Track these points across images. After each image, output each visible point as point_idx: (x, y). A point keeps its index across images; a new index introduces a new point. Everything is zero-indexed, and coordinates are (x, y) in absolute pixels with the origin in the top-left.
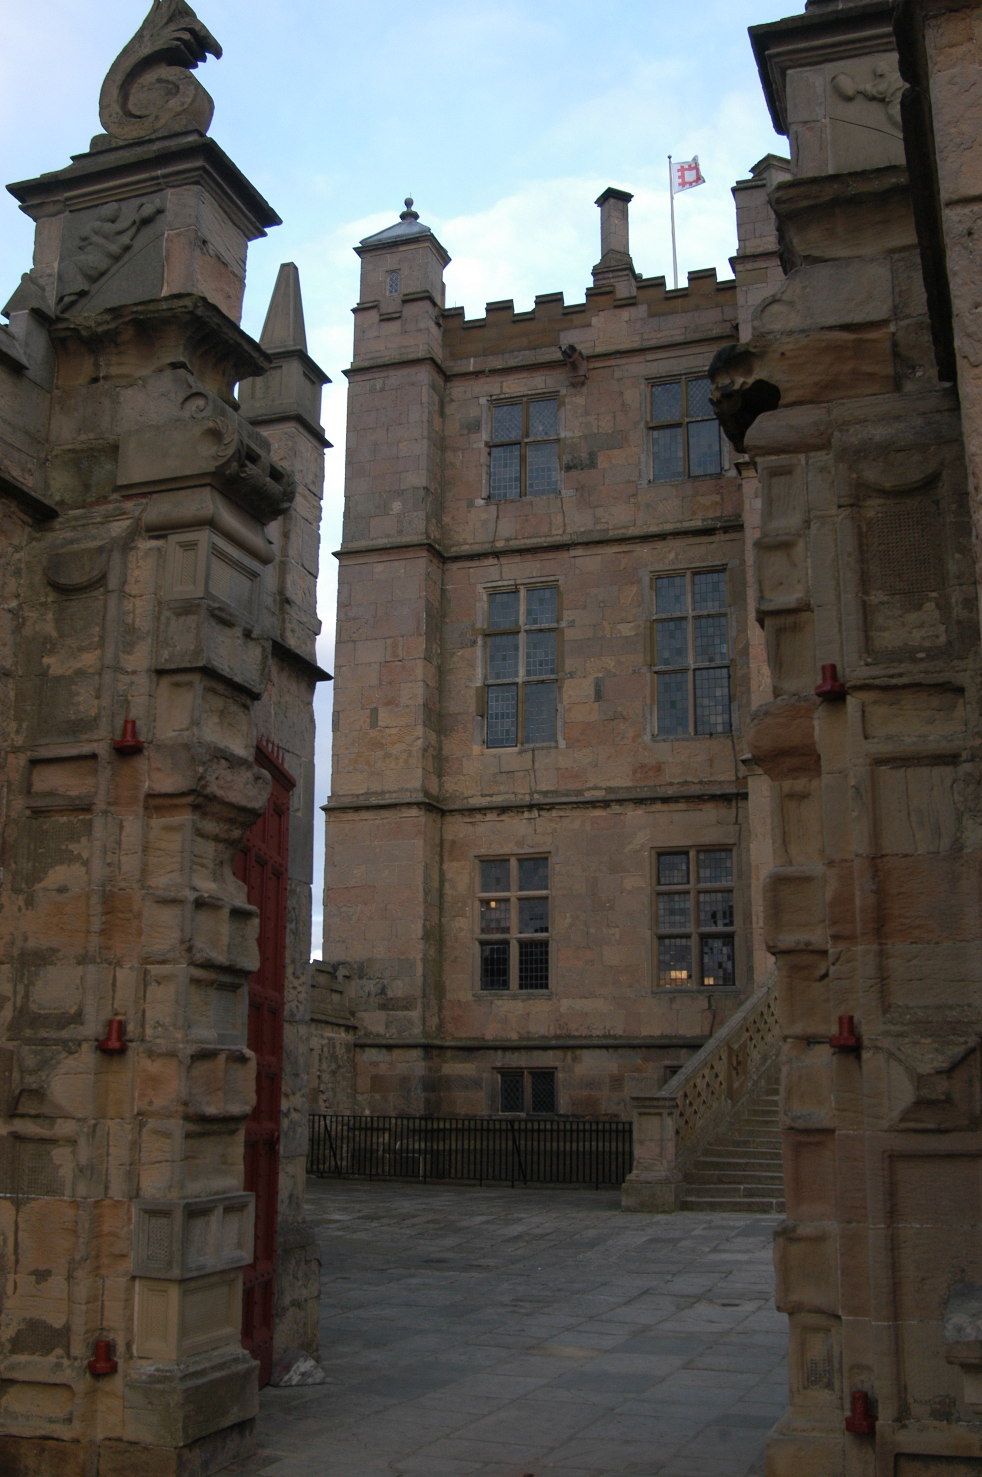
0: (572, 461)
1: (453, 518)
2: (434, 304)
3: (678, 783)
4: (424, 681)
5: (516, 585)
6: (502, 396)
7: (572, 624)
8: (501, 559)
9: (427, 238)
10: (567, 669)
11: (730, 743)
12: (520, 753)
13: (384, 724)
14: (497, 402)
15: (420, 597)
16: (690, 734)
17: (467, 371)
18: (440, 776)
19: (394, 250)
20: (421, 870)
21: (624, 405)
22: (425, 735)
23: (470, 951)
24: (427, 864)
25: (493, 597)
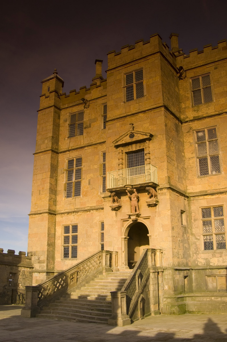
0: (86, 127)
2: (57, 93)
4: (50, 183)
5: (73, 158)
6: (72, 113)
8: (70, 152)
9: (55, 78)
10: (83, 178)
12: (72, 199)
13: (41, 194)
15: (49, 163)
17: (65, 107)
19: (49, 81)
20: (47, 229)
21: (97, 111)
22: (50, 196)
23: (61, 248)
24: (49, 227)
25: (69, 161)
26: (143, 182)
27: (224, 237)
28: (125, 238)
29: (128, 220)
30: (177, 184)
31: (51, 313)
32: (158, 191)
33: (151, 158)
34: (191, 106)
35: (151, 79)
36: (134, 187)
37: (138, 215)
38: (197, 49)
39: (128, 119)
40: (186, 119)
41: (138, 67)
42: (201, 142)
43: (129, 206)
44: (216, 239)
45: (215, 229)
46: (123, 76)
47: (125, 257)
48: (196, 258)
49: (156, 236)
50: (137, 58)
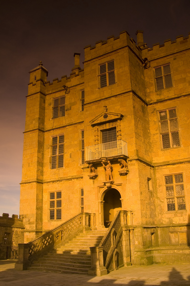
0: (67, 109)
1: (46, 123)
2: (43, 81)
4: (37, 157)
5: (57, 135)
6: (55, 98)
8: (54, 130)
9: (41, 68)
10: (65, 152)
12: (57, 170)
13: (31, 166)
15: (36, 140)
17: (49, 93)
19: (35, 71)
20: (36, 195)
21: (76, 96)
22: (38, 168)
23: (47, 212)
24: (37, 194)
25: (53, 138)
26: (116, 155)
27: (184, 199)
28: (101, 202)
29: (104, 186)
30: (144, 156)
31: (40, 266)
32: (128, 162)
33: (122, 134)
34: (154, 91)
35: (121, 69)
36: (108, 159)
37: (112, 183)
38: (158, 44)
39: (102, 102)
40: (150, 102)
41: (110, 59)
42: (164, 120)
43: (104, 175)
44: (178, 201)
45: (177, 193)
46: (97, 66)
47: (101, 218)
48: (161, 218)
49: (127, 200)
50: (109, 52)
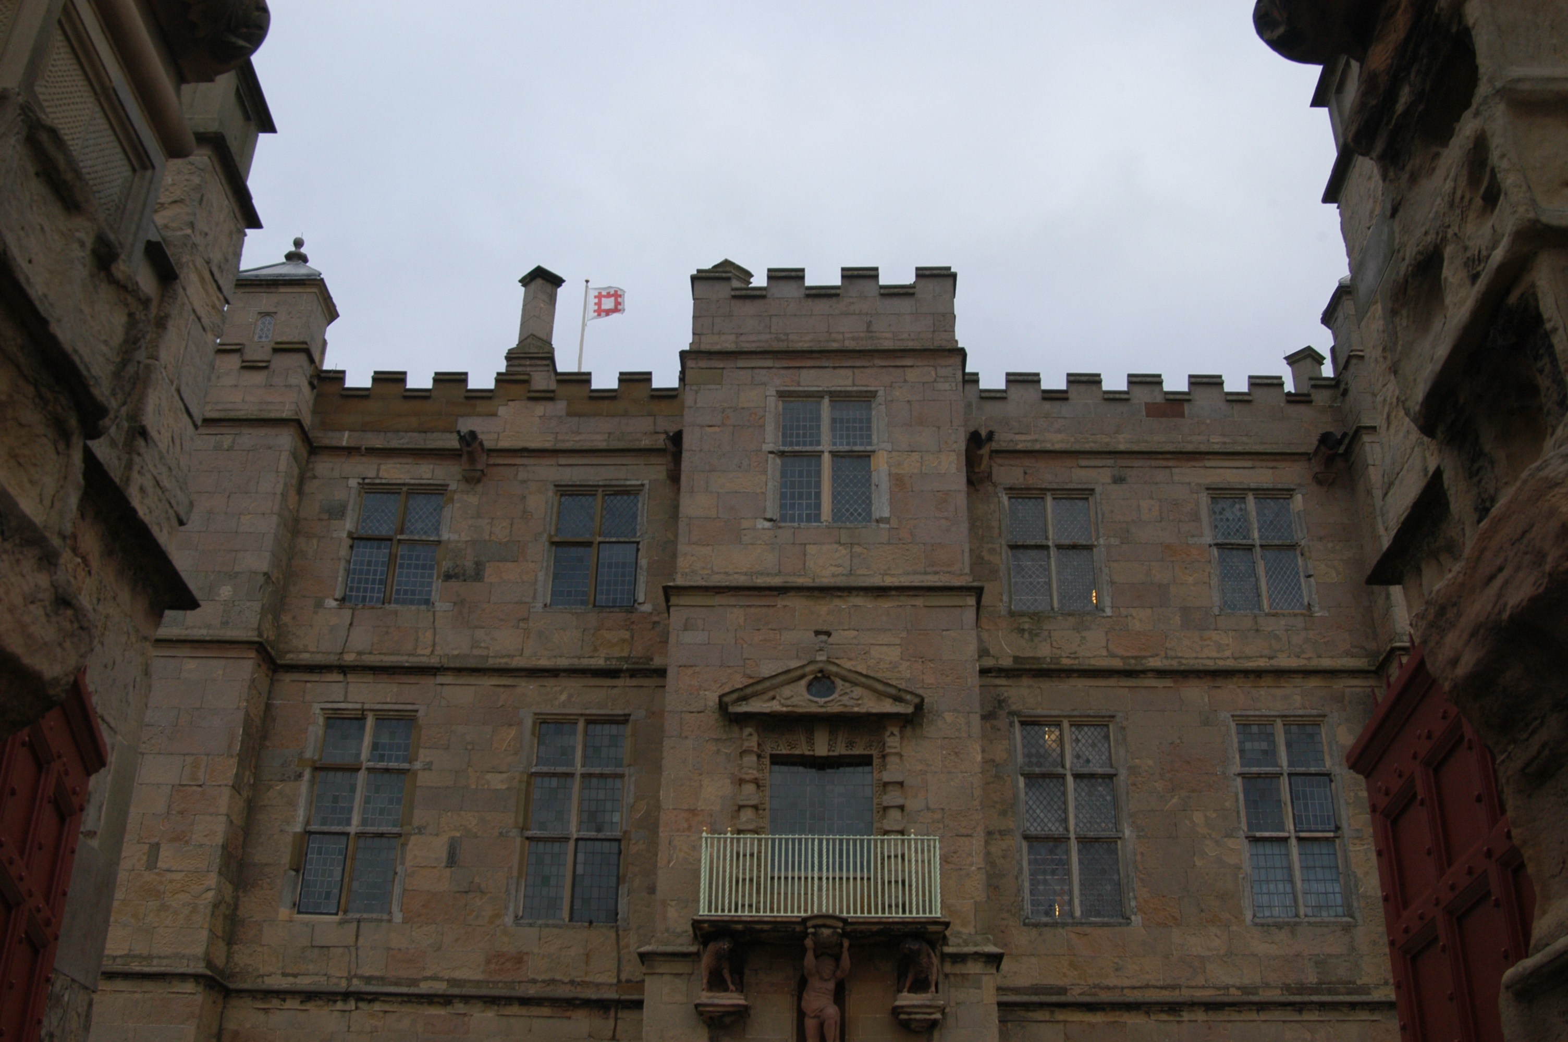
0: (453, 570)
1: (294, 618)
2: (312, 360)
3: (543, 981)
4: (228, 816)
5: (363, 710)
6: (378, 481)
7: (428, 767)
8: (349, 676)
9: (316, 284)
10: (416, 822)
11: (613, 935)
12: (341, 923)
13: (165, 866)
14: (369, 488)
15: (238, 708)
16: (563, 919)
17: (339, 445)
18: (230, 943)
19: (274, 290)
21: (525, 511)
22: (219, 887)
25: (332, 722)
33: (910, 807)
34: (1003, 608)
36: (849, 928)
39: (796, 602)
42: (1043, 771)
46: (771, 399)
